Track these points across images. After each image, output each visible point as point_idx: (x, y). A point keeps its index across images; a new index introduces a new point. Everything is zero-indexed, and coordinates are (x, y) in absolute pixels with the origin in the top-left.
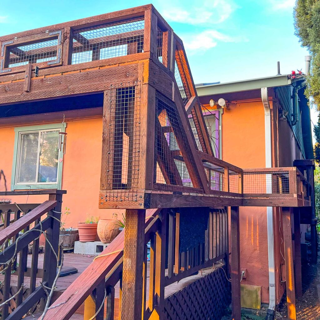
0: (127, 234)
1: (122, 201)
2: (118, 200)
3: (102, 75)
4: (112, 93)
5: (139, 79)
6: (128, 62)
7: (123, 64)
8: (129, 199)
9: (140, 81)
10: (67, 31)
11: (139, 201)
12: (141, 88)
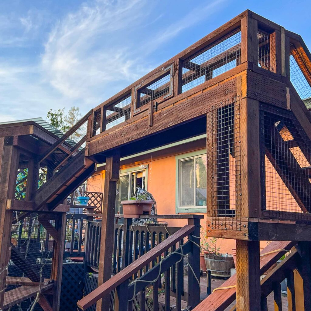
0: (239, 267)
1: (226, 230)
2: (223, 229)
3: (204, 99)
4: (213, 114)
5: (237, 94)
6: (227, 79)
7: (223, 82)
8: (234, 228)
9: (239, 97)
10: (177, 63)
11: (243, 231)
12: (240, 104)
